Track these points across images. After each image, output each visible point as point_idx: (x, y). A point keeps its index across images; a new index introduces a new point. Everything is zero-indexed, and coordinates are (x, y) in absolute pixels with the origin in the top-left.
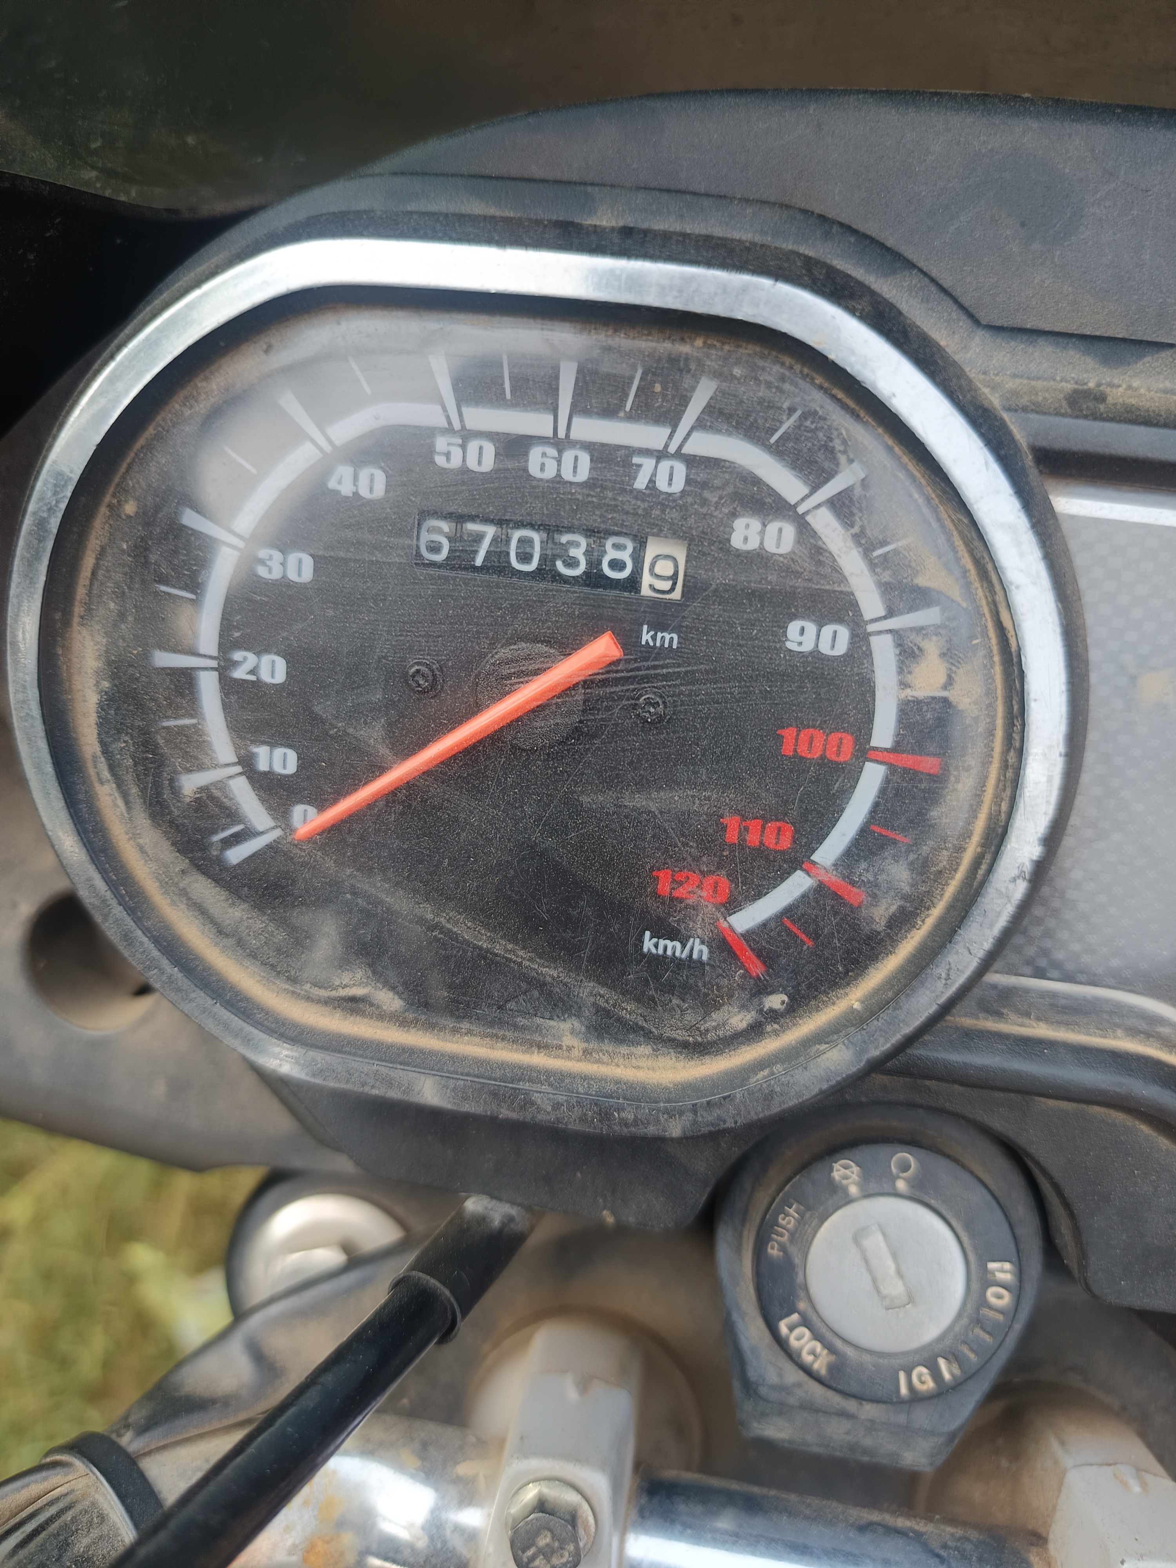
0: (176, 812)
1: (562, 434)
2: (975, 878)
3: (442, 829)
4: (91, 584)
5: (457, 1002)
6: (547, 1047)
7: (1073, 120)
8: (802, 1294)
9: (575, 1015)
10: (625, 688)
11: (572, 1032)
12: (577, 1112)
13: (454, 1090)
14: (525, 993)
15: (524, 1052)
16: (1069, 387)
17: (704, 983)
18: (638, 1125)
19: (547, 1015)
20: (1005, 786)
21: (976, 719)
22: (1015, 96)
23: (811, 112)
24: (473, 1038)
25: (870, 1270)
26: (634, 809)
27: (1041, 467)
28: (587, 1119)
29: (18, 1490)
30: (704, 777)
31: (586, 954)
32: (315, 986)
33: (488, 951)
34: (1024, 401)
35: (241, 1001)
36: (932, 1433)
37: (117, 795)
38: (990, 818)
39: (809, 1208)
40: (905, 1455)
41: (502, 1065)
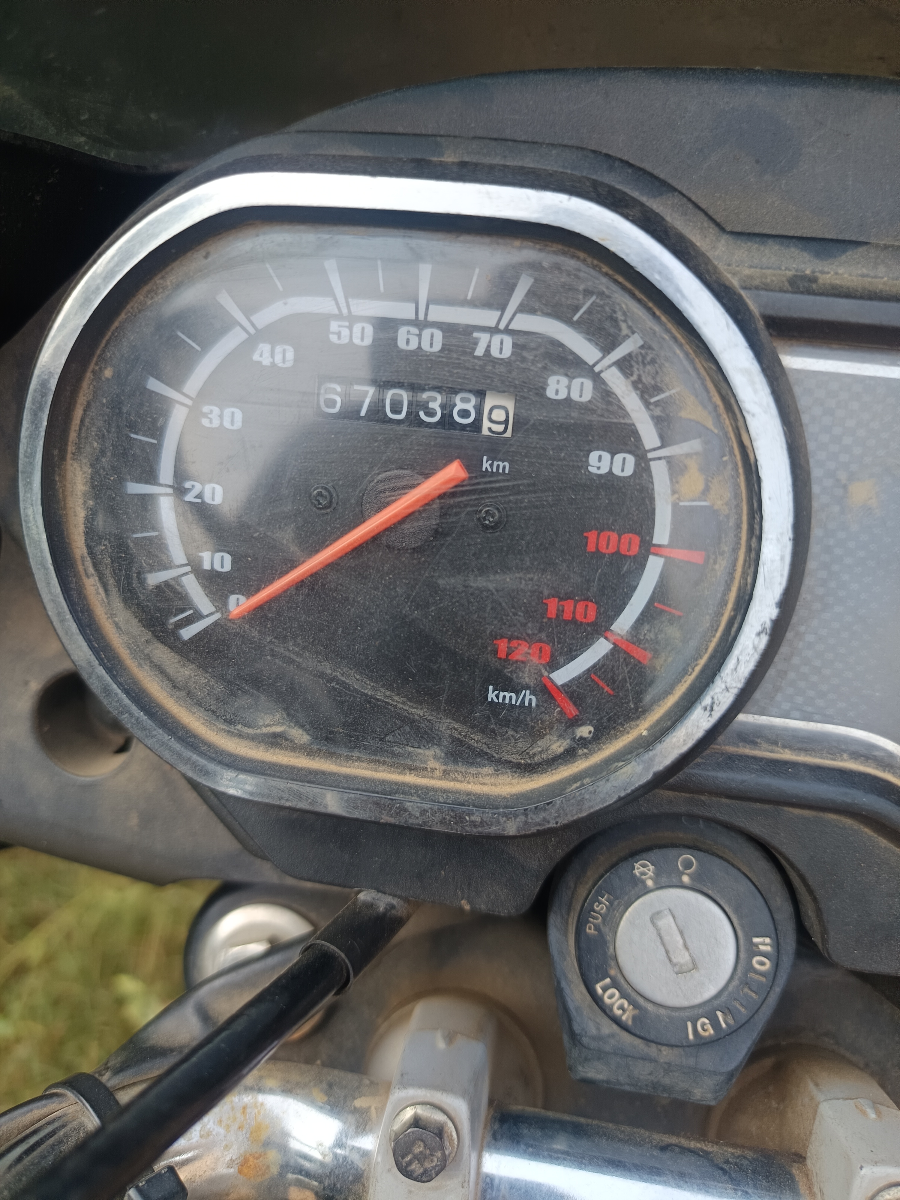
0: (142, 597)
1: (421, 317)
2: (730, 634)
3: (337, 606)
4: (80, 430)
5: (350, 736)
6: (416, 769)
7: (792, 85)
8: (613, 963)
9: (436, 745)
10: (469, 498)
11: (435, 757)
12: (439, 816)
13: (347, 801)
14: (399, 729)
15: (399, 773)
16: (790, 274)
17: (532, 718)
18: (484, 826)
19: (416, 744)
20: (750, 564)
21: (728, 516)
22: (749, 69)
23: (601, 83)
24: (362, 764)
25: (663, 944)
26: (477, 589)
27: (771, 331)
28: (446, 822)
29: (25, 1114)
30: (528, 564)
31: (443, 698)
32: (245, 726)
33: (372, 697)
34: (757, 282)
35: (190, 737)
36: (715, 1073)
37: (99, 585)
38: (739, 589)
39: (616, 898)
40: (695, 1091)
41: (383, 782)
